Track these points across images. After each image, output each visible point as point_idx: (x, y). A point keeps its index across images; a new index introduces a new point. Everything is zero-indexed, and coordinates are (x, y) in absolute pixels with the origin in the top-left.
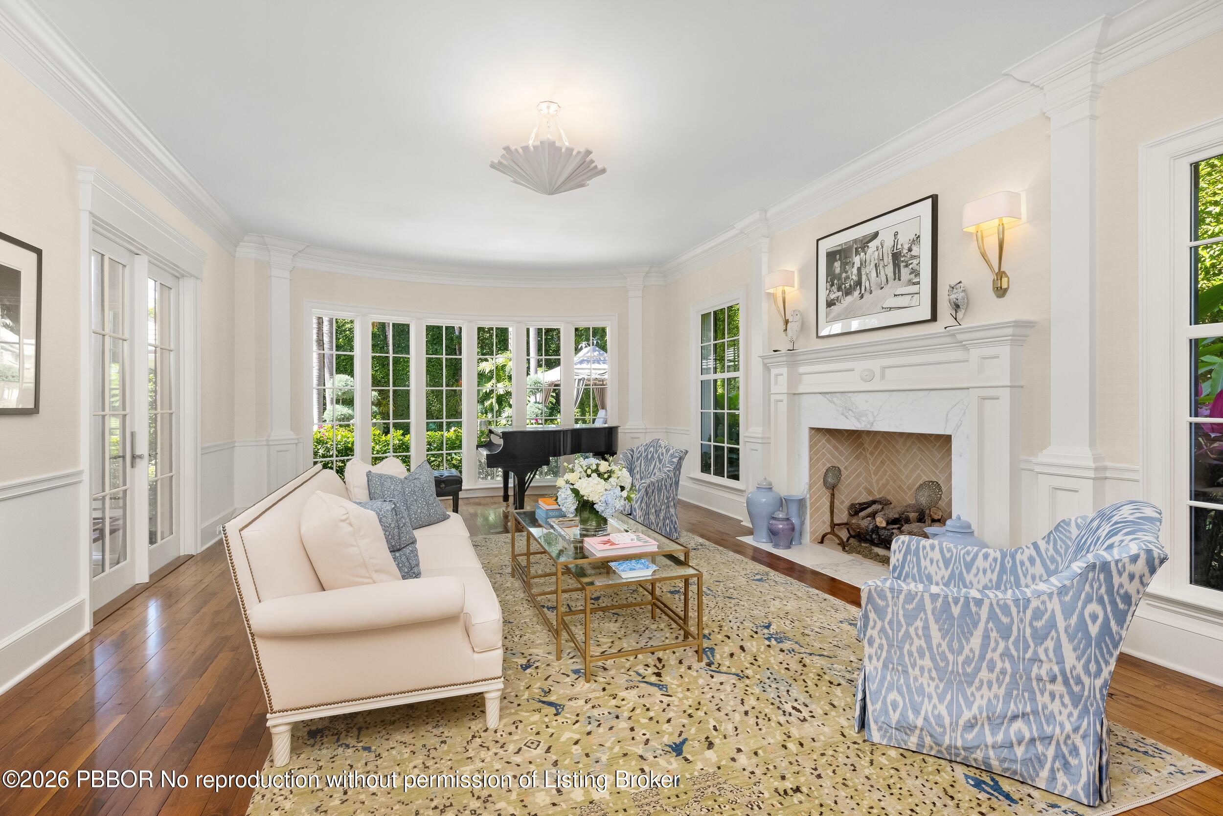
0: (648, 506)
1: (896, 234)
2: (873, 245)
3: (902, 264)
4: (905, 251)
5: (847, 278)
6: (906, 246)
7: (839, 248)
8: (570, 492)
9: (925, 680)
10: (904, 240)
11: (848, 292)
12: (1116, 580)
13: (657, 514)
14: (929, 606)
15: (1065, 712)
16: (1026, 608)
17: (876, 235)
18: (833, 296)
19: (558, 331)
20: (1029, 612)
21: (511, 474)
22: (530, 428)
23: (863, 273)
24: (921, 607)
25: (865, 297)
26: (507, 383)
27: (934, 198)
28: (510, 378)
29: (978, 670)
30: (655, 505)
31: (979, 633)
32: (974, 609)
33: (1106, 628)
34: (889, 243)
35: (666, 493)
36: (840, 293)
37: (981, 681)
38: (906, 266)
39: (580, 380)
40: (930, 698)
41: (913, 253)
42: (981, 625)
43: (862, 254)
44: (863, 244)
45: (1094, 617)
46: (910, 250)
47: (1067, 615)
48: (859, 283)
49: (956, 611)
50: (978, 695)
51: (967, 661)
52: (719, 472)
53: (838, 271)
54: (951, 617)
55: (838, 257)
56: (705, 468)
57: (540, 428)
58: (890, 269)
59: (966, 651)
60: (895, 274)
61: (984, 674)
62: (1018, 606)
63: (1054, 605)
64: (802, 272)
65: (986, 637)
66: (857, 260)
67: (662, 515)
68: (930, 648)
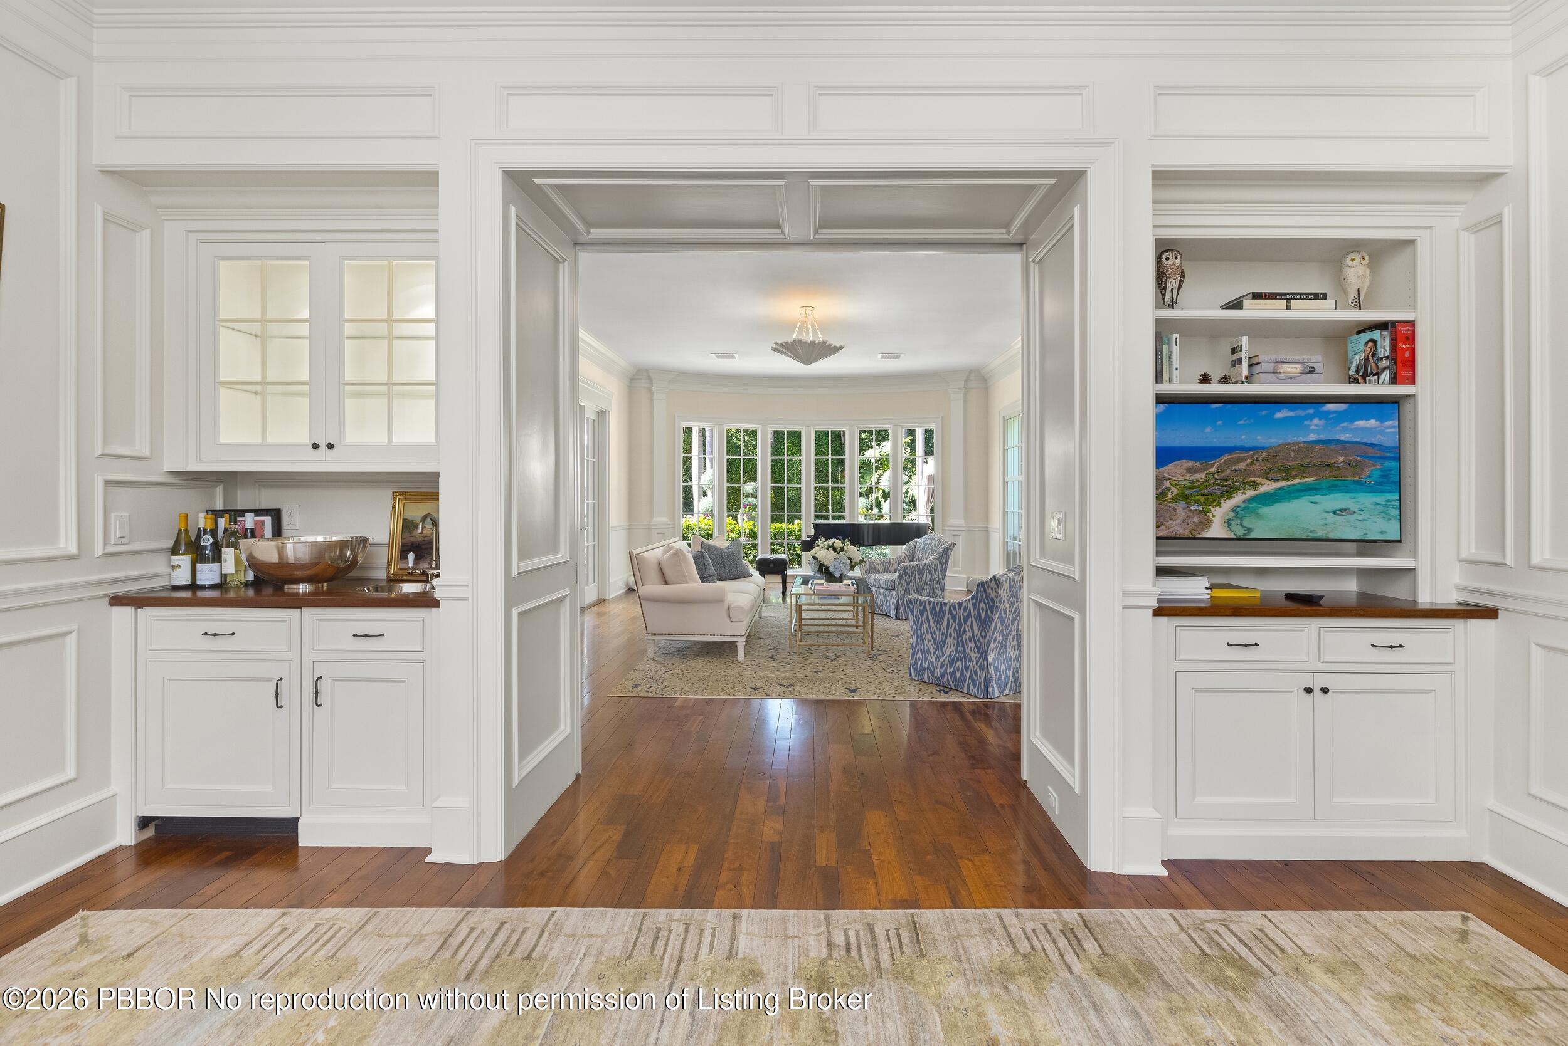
0: (908, 583)
12: (988, 591)
15: (975, 656)
16: (961, 607)
20: (962, 608)
29: (946, 638)
31: (946, 620)
32: (944, 608)
33: (987, 614)
35: (929, 576)
37: (948, 644)
40: (931, 654)
42: (946, 616)
45: (983, 609)
47: (974, 609)
49: (938, 609)
50: (947, 651)
51: (943, 634)
54: (936, 612)
59: (942, 629)
61: (949, 641)
62: (959, 606)
63: (970, 605)
65: (948, 621)
68: (930, 628)
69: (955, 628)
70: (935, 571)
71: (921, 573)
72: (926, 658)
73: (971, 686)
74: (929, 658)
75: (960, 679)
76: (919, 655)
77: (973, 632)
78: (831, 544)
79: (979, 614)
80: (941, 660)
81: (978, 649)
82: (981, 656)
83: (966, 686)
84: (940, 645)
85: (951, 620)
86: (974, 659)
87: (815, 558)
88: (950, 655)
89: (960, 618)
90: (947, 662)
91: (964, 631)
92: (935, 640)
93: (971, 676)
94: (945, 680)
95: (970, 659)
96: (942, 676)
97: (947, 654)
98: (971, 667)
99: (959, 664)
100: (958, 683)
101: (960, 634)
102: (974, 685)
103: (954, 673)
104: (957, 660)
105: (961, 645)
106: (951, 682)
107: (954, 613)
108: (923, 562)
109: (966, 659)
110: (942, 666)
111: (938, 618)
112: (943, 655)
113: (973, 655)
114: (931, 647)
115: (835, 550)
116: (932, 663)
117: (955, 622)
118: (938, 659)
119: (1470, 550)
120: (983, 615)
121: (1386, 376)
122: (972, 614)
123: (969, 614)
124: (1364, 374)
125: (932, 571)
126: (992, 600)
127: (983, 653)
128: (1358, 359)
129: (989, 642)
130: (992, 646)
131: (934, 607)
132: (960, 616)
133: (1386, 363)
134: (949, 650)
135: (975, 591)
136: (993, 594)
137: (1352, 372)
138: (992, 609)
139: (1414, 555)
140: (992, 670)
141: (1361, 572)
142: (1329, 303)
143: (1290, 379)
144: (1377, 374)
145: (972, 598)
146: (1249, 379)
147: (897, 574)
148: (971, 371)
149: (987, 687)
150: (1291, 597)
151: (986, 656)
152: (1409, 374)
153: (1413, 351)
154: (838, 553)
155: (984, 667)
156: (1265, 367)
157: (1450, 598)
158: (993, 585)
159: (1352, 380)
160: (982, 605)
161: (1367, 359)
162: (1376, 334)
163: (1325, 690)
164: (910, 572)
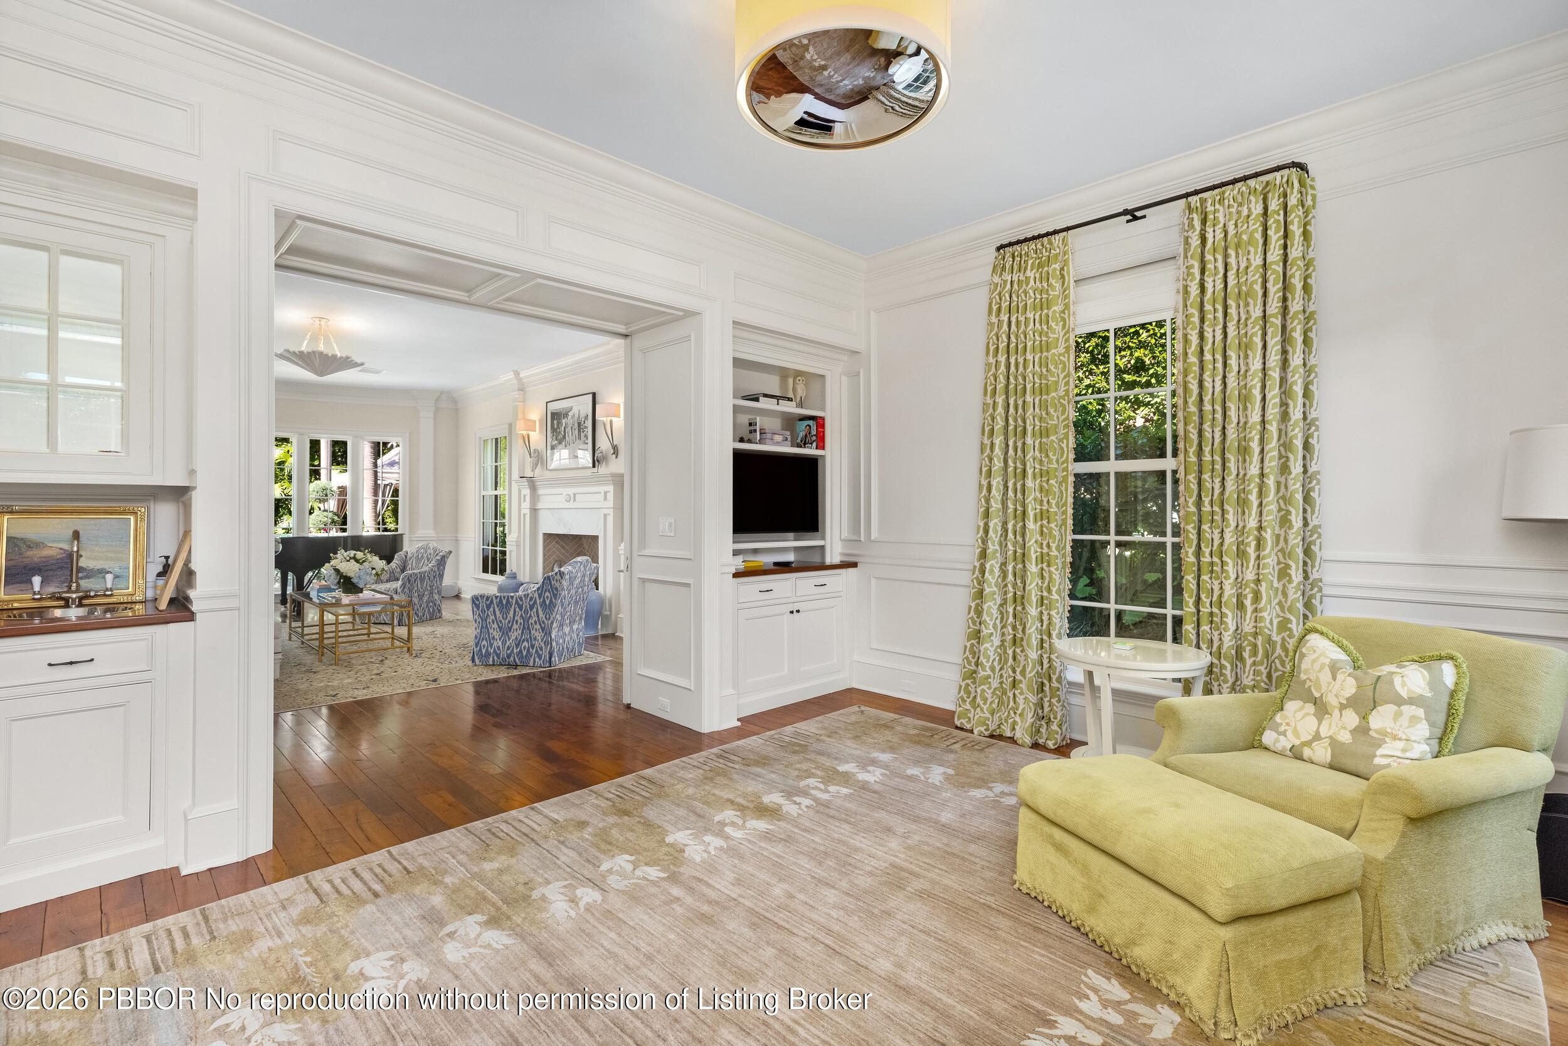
0: (410, 591)
8: (333, 571)
9: (495, 633)
12: (552, 583)
13: (420, 597)
14: (495, 602)
19: (345, 443)
21: (290, 576)
22: (314, 534)
24: (492, 602)
26: (286, 484)
27: (594, 395)
28: (290, 477)
29: (512, 624)
30: (418, 591)
31: (512, 610)
32: (510, 600)
33: (551, 601)
35: (429, 583)
37: (514, 629)
39: (386, 486)
40: (496, 640)
42: (513, 606)
45: (547, 597)
47: (540, 598)
49: (504, 602)
50: (512, 635)
51: (509, 622)
52: (494, 572)
54: (502, 604)
56: (485, 570)
57: (323, 535)
59: (508, 618)
61: (515, 626)
62: (525, 597)
63: (536, 595)
64: (540, 421)
65: (515, 611)
67: (425, 599)
69: (521, 615)
70: (434, 577)
71: (422, 580)
72: (491, 645)
73: (537, 660)
74: (495, 644)
75: (526, 656)
76: (484, 642)
77: (538, 617)
78: (352, 555)
79: (544, 601)
80: (508, 643)
81: (543, 629)
82: (546, 634)
83: (532, 660)
84: (505, 631)
85: (517, 609)
86: (539, 638)
87: (337, 571)
88: (516, 638)
89: (526, 607)
90: (513, 644)
91: (530, 616)
92: (500, 628)
93: (537, 652)
94: (512, 659)
95: (535, 639)
96: (509, 656)
97: (514, 638)
98: (537, 644)
99: (526, 644)
100: (524, 660)
101: (526, 620)
102: (540, 658)
103: (521, 651)
104: (524, 641)
105: (526, 628)
106: (517, 660)
107: (521, 603)
108: (423, 570)
109: (531, 639)
110: (508, 648)
111: (504, 610)
112: (509, 639)
113: (539, 635)
114: (496, 634)
115: (357, 561)
116: (498, 647)
117: (521, 610)
118: (504, 643)
119: (845, 535)
120: (548, 602)
121: (814, 444)
122: (538, 602)
123: (535, 602)
124: (804, 443)
125: (432, 578)
126: (556, 589)
127: (546, 631)
128: (802, 434)
129: (552, 623)
130: (555, 625)
131: (501, 601)
132: (526, 604)
133: (814, 438)
134: (514, 635)
135: (541, 583)
136: (557, 585)
137: (799, 441)
138: (555, 596)
139: (823, 538)
140: (554, 644)
141: (796, 549)
142: (793, 404)
143: (778, 443)
144: (811, 444)
145: (538, 589)
146: (761, 442)
147: (400, 582)
148: (442, 392)
149: (550, 658)
150: (776, 564)
151: (550, 634)
152: (821, 444)
153: (824, 432)
154: (361, 564)
155: (548, 643)
156: (769, 436)
157: (837, 560)
158: (558, 577)
159: (799, 446)
160: (547, 594)
161: (806, 435)
162: (811, 423)
163: (798, 611)
164: (412, 580)
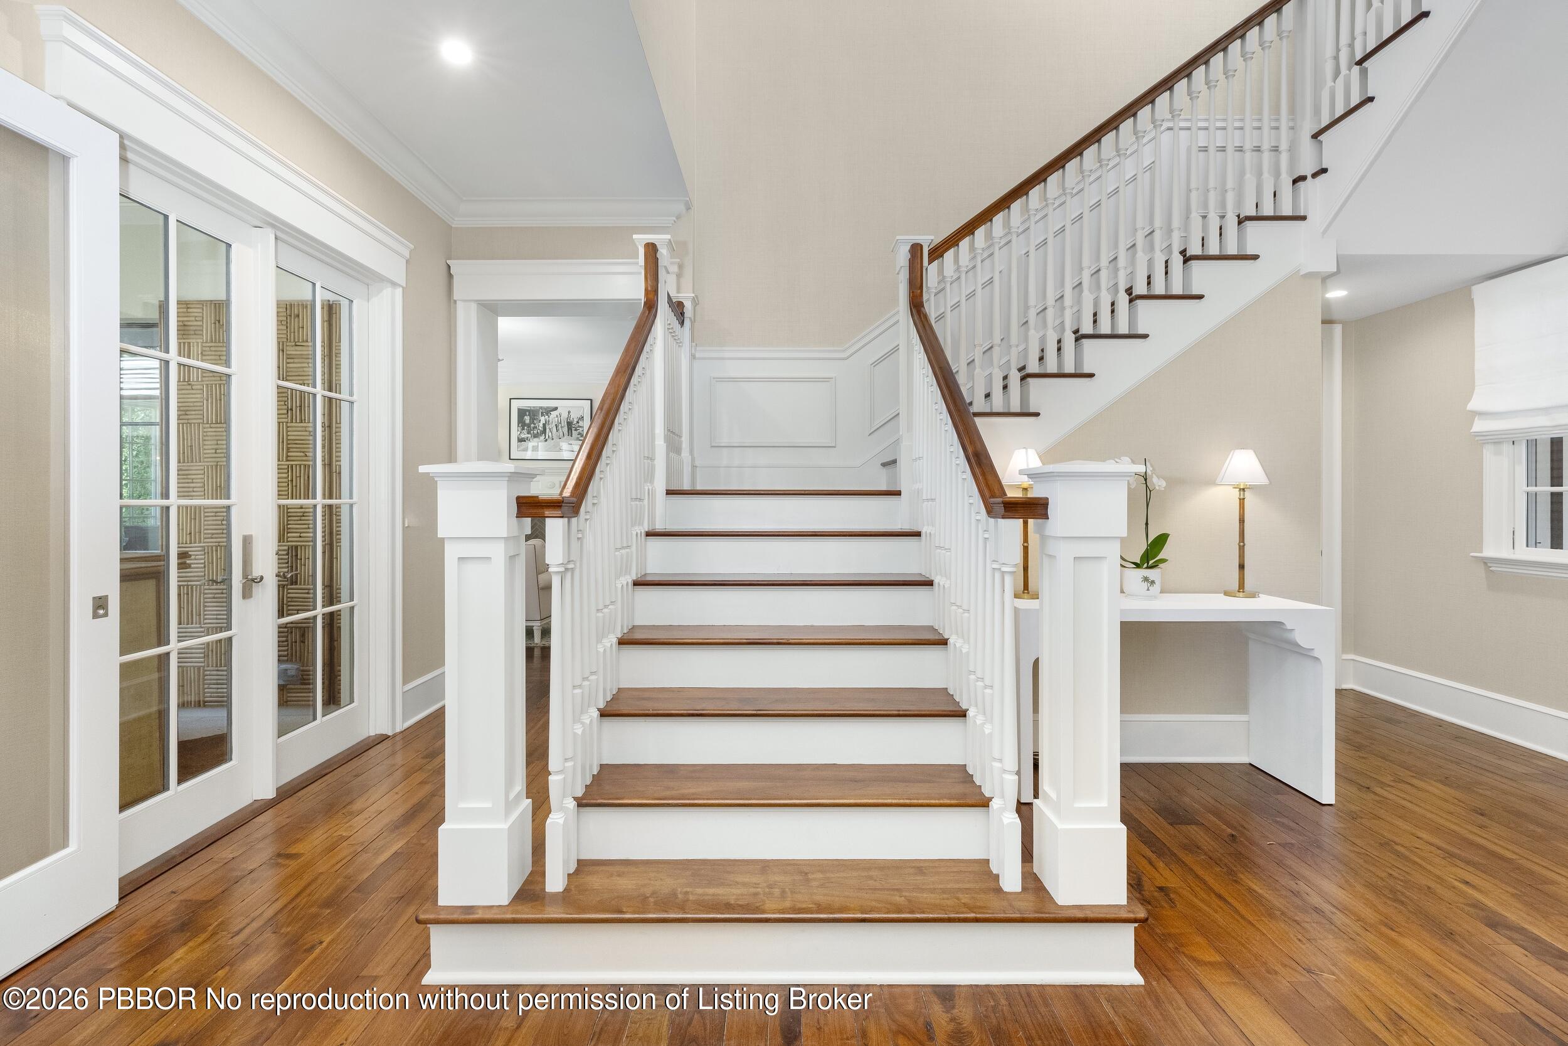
1: (569, 412)
2: (554, 414)
3: (573, 429)
4: (575, 422)
5: (535, 428)
6: (576, 420)
7: (529, 409)
10: (574, 417)
11: (536, 436)
17: (556, 409)
18: (523, 436)
23: (547, 427)
25: (548, 441)
34: (565, 415)
36: (529, 435)
38: (576, 430)
41: (580, 424)
43: (547, 417)
44: (548, 411)
46: (578, 422)
48: (544, 431)
53: (527, 421)
55: (527, 413)
58: (565, 429)
60: (569, 433)
66: (543, 419)
